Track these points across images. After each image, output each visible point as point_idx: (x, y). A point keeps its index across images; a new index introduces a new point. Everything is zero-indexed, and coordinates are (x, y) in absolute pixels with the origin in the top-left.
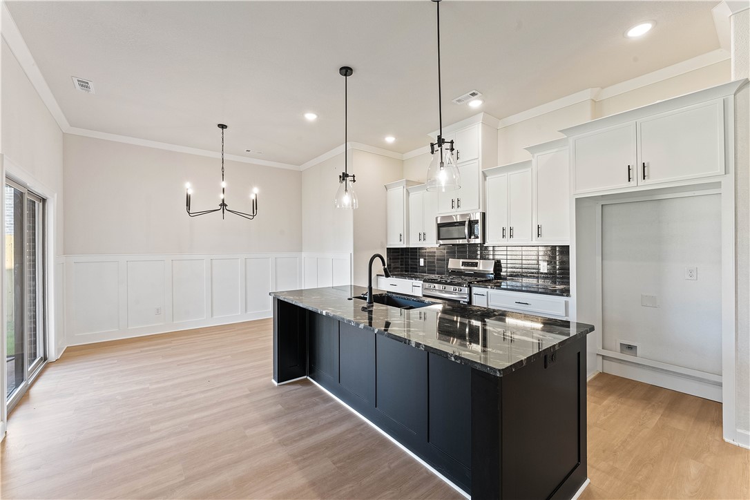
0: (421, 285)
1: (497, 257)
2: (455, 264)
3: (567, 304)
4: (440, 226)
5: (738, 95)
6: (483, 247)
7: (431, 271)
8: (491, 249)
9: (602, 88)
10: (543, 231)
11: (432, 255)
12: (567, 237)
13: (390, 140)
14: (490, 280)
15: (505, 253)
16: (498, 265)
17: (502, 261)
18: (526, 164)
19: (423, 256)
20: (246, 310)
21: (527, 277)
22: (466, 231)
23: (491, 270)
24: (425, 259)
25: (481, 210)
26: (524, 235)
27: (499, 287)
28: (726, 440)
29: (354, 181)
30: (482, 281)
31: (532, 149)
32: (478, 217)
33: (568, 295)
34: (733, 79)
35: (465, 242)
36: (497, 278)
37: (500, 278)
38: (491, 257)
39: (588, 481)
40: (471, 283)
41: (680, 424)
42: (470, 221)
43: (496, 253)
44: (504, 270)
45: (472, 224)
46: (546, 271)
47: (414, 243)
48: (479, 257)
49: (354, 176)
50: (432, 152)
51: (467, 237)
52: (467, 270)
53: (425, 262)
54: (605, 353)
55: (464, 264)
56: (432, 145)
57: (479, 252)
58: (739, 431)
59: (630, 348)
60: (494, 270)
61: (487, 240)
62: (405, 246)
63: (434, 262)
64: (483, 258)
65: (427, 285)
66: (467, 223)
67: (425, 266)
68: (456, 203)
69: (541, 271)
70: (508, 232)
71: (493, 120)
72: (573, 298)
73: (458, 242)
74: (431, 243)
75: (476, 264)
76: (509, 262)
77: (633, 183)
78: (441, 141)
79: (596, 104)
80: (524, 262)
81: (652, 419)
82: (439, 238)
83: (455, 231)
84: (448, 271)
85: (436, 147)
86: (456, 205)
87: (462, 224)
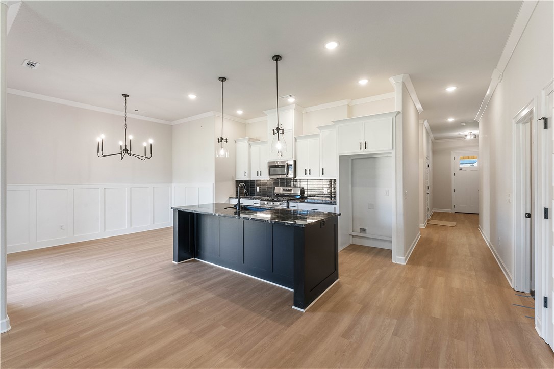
0: (259, 203)
1: (302, 186)
2: (279, 190)
3: (335, 208)
4: (270, 167)
5: (397, 116)
6: (294, 179)
7: (264, 195)
8: (299, 181)
9: (352, 100)
10: (325, 172)
11: (264, 185)
12: (335, 175)
13: (240, 112)
14: (298, 199)
15: (306, 183)
16: (302, 190)
17: (305, 188)
18: (317, 135)
19: (259, 185)
20: (131, 225)
21: (318, 197)
22: (286, 170)
23: (299, 193)
24: (260, 187)
25: (294, 159)
26: (316, 174)
27: (303, 202)
28: (393, 262)
29: (227, 142)
30: (294, 199)
31: (320, 128)
32: (291, 162)
33: (336, 204)
34: (395, 111)
35: (285, 177)
36: (302, 198)
37: (304, 198)
38: (299, 186)
39: (339, 279)
40: (288, 200)
41: (378, 259)
42: (287, 165)
43: (302, 183)
44: (306, 193)
45: (288, 166)
46: (327, 193)
47: (254, 177)
48: (292, 185)
49: (226, 139)
50: (274, 134)
51: (286, 174)
52: (285, 193)
53: (260, 189)
54: (353, 234)
55: (284, 190)
56: (274, 130)
57: (292, 183)
58: (397, 257)
59: (364, 230)
60: (301, 193)
61: (297, 176)
62: (248, 179)
63: (266, 189)
64: (294, 186)
65: (263, 202)
66: (286, 166)
67: (260, 192)
68: (280, 154)
69: (324, 193)
70: (308, 172)
71: (300, 109)
72: (337, 206)
73: (281, 177)
74: (265, 177)
75: (291, 190)
76: (308, 188)
77: (361, 150)
78: (278, 129)
79: (350, 108)
80: (316, 188)
81: (368, 258)
82: (270, 175)
83: (279, 170)
84: (274, 194)
85: (276, 132)
86: (280, 156)
87: (283, 166)
